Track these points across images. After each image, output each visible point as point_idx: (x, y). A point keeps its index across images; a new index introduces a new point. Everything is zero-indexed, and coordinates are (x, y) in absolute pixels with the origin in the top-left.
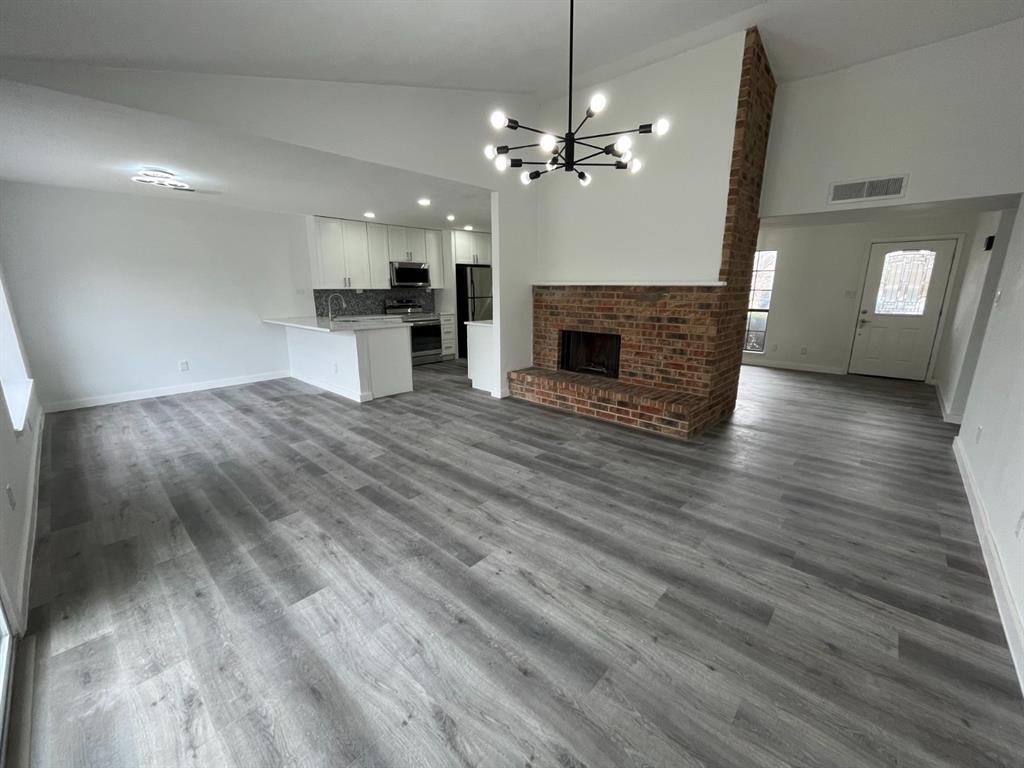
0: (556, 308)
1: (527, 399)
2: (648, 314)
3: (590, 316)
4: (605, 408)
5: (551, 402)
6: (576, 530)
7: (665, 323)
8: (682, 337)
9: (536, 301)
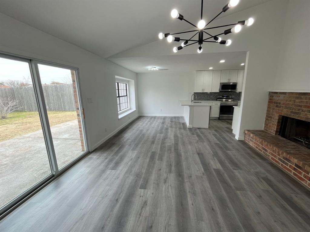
0: (280, 104)
1: (250, 144)
3: (299, 110)
4: (287, 164)
5: (260, 150)
6: (182, 205)
9: (270, 99)
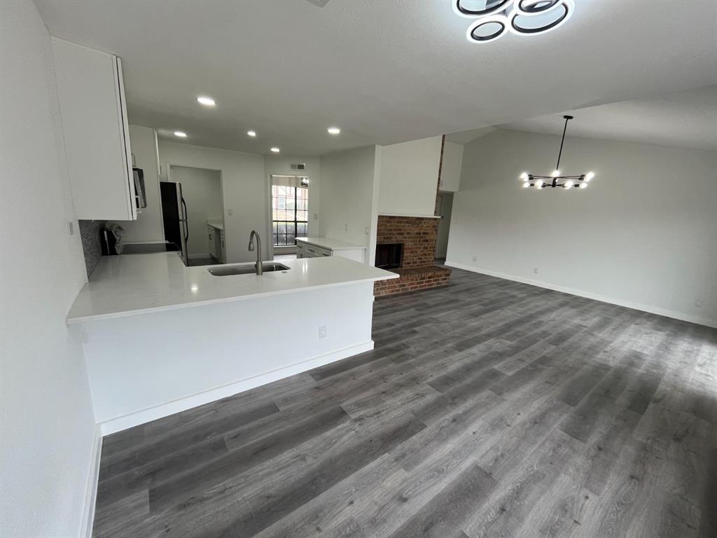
2: (416, 231)
7: (422, 235)
8: (427, 241)
